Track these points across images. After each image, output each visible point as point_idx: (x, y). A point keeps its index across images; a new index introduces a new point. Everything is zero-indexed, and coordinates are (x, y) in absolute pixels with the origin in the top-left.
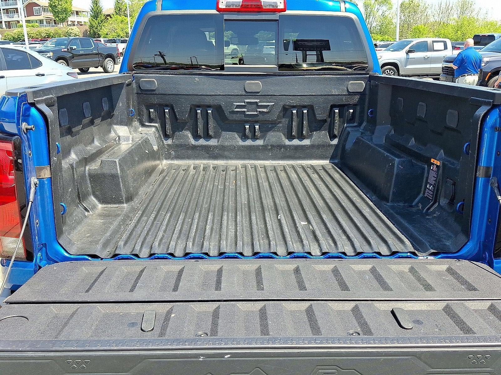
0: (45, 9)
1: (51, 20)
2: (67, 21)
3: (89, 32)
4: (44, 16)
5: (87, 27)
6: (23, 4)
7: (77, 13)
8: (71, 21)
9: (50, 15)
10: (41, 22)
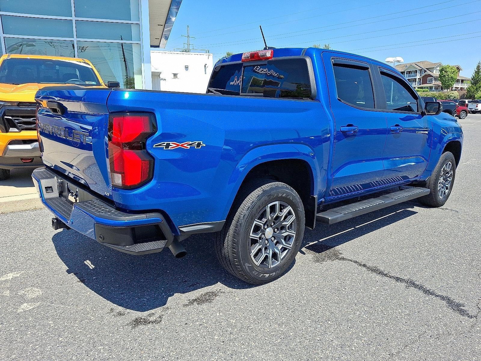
0: (436, 79)
1: (439, 87)
2: (452, 88)
3: (465, 96)
4: (434, 83)
5: (465, 92)
6: (421, 75)
7: (462, 81)
8: (455, 87)
9: (439, 83)
10: (431, 88)
